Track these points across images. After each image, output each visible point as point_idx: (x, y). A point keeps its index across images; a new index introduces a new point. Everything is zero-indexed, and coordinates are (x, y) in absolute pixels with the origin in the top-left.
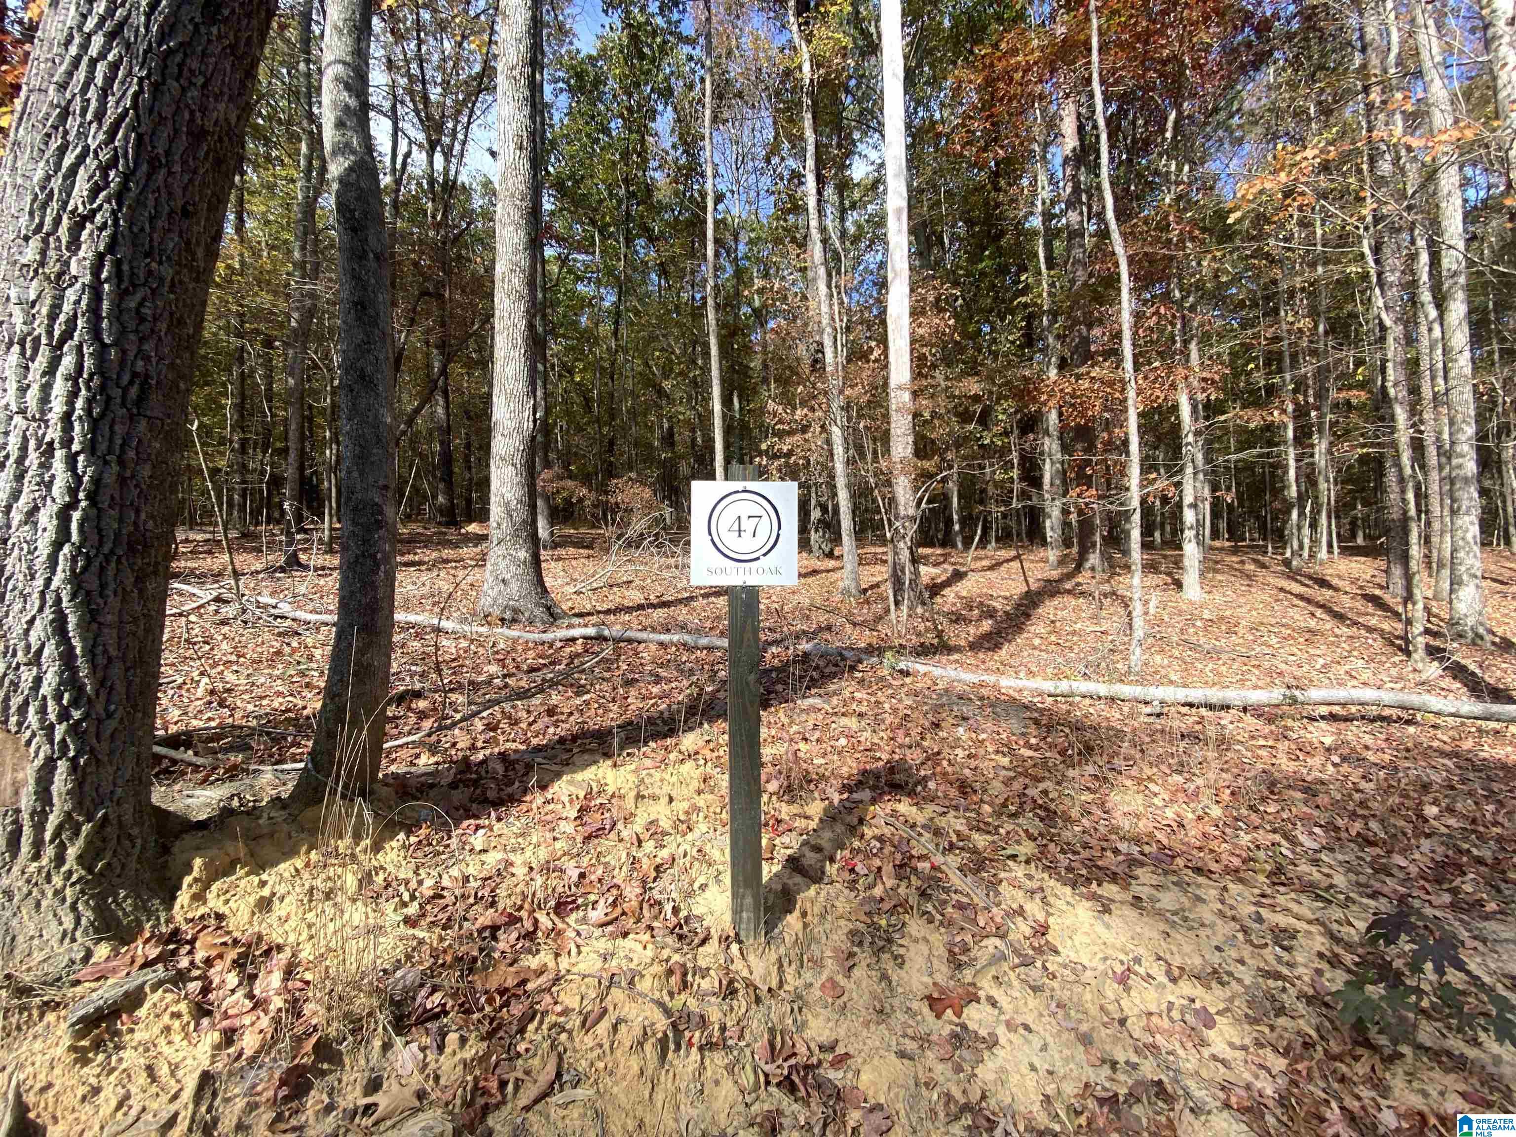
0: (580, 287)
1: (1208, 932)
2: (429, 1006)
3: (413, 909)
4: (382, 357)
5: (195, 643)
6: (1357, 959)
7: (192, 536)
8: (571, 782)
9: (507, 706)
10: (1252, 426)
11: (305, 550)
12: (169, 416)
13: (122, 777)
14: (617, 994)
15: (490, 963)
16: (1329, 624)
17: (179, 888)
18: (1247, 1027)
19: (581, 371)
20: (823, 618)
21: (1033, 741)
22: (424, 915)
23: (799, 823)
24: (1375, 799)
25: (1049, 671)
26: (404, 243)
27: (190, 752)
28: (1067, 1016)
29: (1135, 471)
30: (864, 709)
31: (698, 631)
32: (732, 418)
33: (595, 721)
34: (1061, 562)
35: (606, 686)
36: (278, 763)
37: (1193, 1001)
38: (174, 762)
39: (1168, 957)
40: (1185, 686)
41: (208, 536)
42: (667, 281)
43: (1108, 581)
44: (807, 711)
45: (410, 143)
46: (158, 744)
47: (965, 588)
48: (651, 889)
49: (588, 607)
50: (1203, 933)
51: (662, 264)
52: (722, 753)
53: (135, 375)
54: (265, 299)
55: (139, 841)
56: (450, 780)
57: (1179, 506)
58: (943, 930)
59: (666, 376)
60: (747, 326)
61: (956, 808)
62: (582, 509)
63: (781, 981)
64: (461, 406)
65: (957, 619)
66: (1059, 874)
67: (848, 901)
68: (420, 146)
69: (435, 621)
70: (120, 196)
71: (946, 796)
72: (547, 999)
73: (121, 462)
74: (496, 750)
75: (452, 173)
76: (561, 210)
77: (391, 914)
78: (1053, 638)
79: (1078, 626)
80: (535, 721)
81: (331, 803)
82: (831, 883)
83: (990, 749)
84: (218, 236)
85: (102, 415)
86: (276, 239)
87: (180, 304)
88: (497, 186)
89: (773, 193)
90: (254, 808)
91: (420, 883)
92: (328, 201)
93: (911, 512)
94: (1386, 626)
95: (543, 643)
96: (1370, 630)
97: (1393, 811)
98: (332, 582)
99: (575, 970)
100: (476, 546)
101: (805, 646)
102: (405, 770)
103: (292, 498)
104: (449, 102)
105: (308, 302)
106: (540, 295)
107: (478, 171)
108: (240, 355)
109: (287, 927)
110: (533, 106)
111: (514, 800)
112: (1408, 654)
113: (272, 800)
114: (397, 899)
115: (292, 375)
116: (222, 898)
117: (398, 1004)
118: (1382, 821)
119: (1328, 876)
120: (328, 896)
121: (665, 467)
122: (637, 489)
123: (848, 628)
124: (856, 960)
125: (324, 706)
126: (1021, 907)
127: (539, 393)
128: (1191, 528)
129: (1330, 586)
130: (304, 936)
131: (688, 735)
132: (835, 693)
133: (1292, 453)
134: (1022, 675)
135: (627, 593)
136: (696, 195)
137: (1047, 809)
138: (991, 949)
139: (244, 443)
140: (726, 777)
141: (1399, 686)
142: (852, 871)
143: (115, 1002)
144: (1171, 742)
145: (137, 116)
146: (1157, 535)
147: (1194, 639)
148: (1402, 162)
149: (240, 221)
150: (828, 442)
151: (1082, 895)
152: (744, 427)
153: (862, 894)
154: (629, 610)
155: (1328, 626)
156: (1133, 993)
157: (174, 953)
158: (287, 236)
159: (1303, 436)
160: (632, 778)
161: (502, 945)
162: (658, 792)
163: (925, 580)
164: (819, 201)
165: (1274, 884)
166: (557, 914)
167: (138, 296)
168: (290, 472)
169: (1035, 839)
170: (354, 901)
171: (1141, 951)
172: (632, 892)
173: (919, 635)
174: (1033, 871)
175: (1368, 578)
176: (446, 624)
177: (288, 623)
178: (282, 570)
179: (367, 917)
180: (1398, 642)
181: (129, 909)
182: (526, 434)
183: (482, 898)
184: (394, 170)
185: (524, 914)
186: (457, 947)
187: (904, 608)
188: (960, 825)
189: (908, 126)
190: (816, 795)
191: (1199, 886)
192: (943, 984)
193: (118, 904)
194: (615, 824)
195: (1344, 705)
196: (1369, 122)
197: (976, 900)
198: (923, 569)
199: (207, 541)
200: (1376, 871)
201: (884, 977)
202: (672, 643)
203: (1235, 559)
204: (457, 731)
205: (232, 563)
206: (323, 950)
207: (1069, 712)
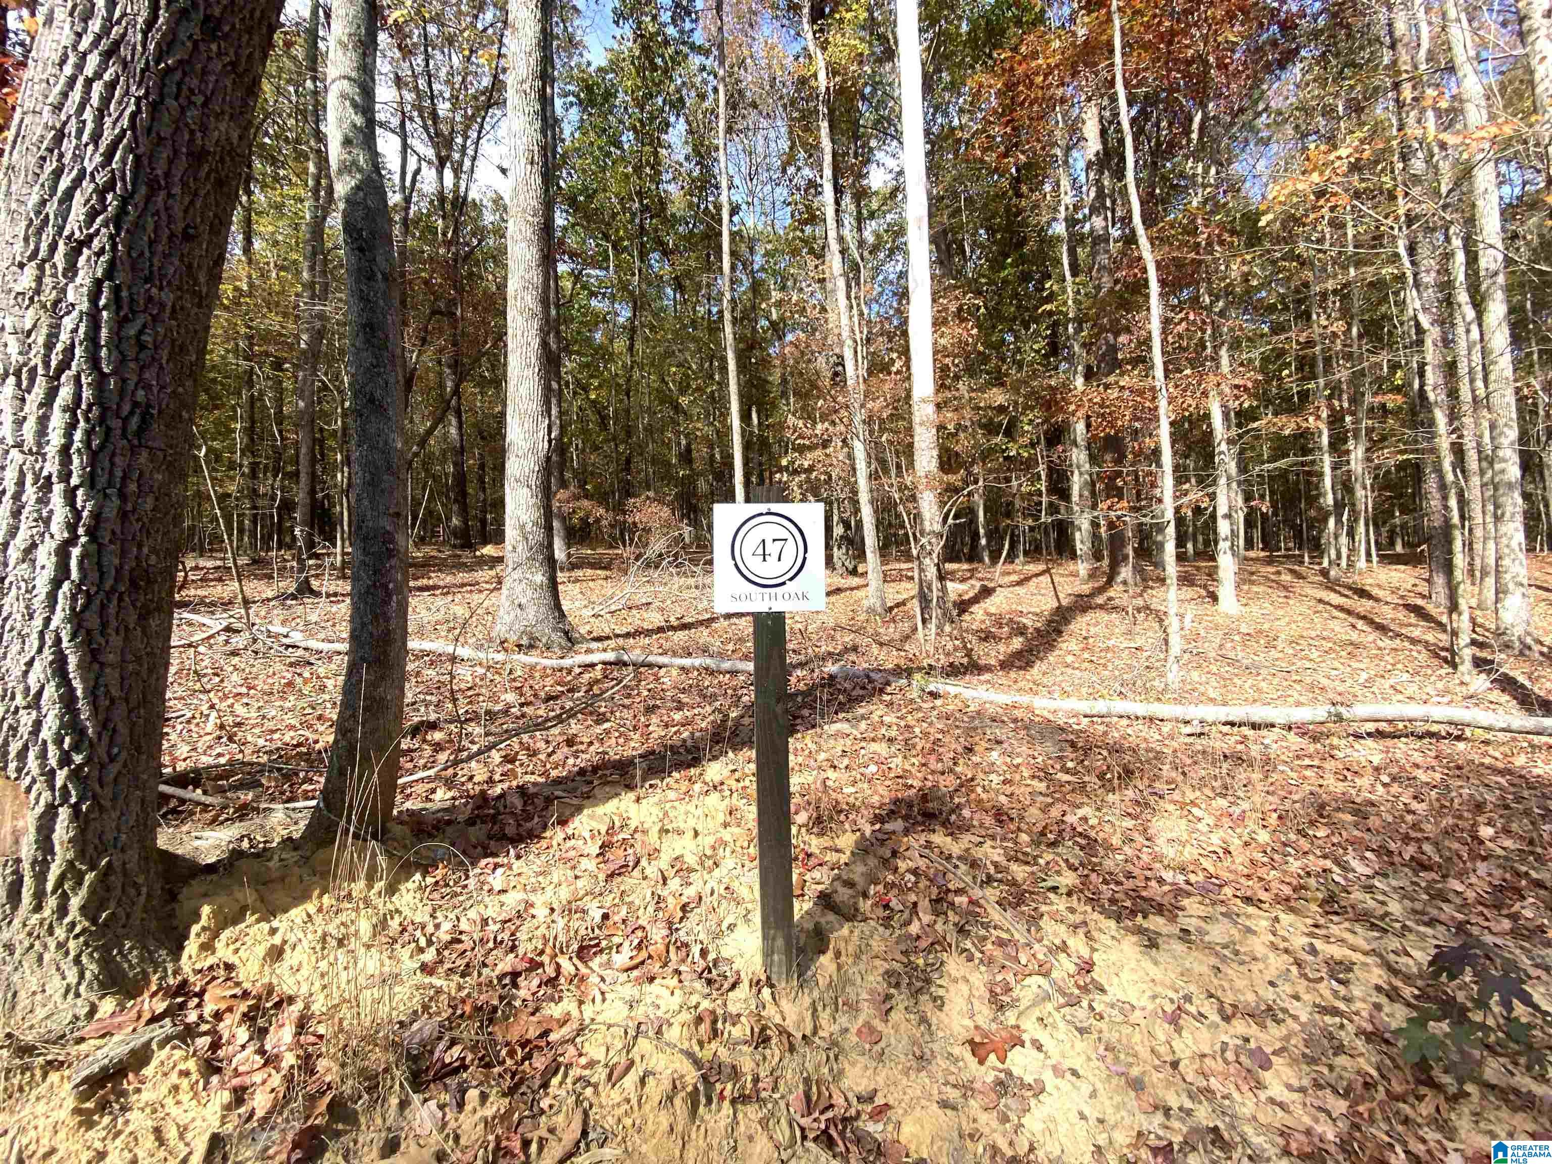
0: (594, 302)
1: (1261, 966)
2: (447, 1061)
3: (430, 956)
4: (392, 380)
5: (205, 675)
6: (1416, 992)
7: (202, 563)
8: (591, 817)
9: (525, 738)
10: (1287, 432)
11: (317, 576)
12: (171, 447)
13: (127, 822)
14: (644, 1045)
15: (511, 1011)
16: (1371, 636)
17: (186, 937)
18: (1304, 1067)
19: (596, 389)
20: (848, 639)
21: (1070, 765)
22: (441, 962)
23: (831, 857)
24: (1428, 821)
25: (1084, 690)
26: (413, 262)
27: (199, 791)
28: (1117, 1058)
29: (1168, 482)
30: (893, 733)
31: (721, 655)
32: (751, 433)
33: (615, 750)
34: (1092, 575)
35: (626, 714)
36: (289, 800)
37: (1247, 1040)
38: (183, 801)
39: (1219, 993)
40: (1225, 704)
41: (219, 563)
42: (682, 295)
43: (1141, 595)
44: (835, 736)
45: (420, 159)
46: (166, 783)
47: (996, 603)
48: (677, 929)
49: (607, 630)
50: (1255, 967)
51: (676, 278)
52: (747, 783)
53: (136, 404)
54: (273, 322)
55: (144, 890)
56: (466, 816)
57: (1213, 516)
58: (983, 969)
59: (683, 391)
60: (764, 340)
61: (993, 838)
62: (599, 528)
63: (815, 1027)
64: (475, 425)
65: (986, 637)
66: (1103, 906)
67: (884, 939)
68: (430, 162)
69: (450, 649)
70: (117, 220)
71: (981, 825)
72: (571, 1050)
73: (122, 496)
74: (514, 783)
75: (462, 189)
76: (573, 226)
77: (408, 962)
78: (1086, 655)
79: (1110, 643)
80: (553, 752)
81: (343, 846)
82: (865, 920)
83: (1026, 774)
84: (220, 259)
85: (102, 447)
86: (285, 259)
87: (183, 331)
88: (507, 201)
89: (790, 204)
90: (265, 849)
91: (437, 926)
92: (335, 221)
93: (937, 527)
94: (1430, 637)
95: (561, 670)
96: (1414, 641)
97: (1447, 832)
98: (344, 609)
99: (599, 1019)
100: (491, 568)
101: (831, 668)
102: (421, 806)
103: (304, 523)
104: (458, 118)
105: (318, 324)
106: (553, 312)
107: (488, 187)
108: (249, 379)
109: (299, 976)
110: (544, 119)
111: (534, 836)
112: (1455, 666)
113: (283, 841)
114: (413, 945)
115: (301, 397)
116: (232, 947)
117: (414, 1059)
118: (1436, 844)
119: (1383, 903)
120: (341, 943)
121: (683, 484)
122: (654, 508)
123: (875, 649)
124: (894, 1002)
125: (336, 741)
126: (1064, 942)
127: (554, 411)
128: (1226, 539)
129: (1369, 596)
130: (317, 986)
131: (712, 764)
132: (863, 717)
133: (1327, 461)
134: (1056, 695)
135: (645, 615)
136: (711, 207)
137: (1087, 837)
138: (1034, 988)
139: (254, 467)
140: (754, 809)
141: (1445, 700)
142: (886, 907)
143: (121, 1061)
144: (1213, 764)
145: (135, 138)
146: (1190, 546)
147: (1232, 655)
148: (1435, 160)
149: (248, 241)
150: (851, 456)
151: (1126, 929)
152: (764, 443)
153: (898, 932)
154: (648, 633)
155: (1371, 638)
156: (1184, 1033)
157: (182, 1006)
158: (294, 256)
159: (1338, 444)
160: (656, 811)
161: (523, 993)
162: (682, 826)
163: (952, 596)
164: (837, 211)
165: (1328, 913)
166: (580, 958)
167: (139, 323)
168: (300, 496)
169: (1076, 869)
170: (368, 947)
171: (1192, 988)
172: (658, 934)
173: (948, 654)
174: (1075, 904)
175: (1409, 587)
176: (463, 652)
177: (300, 652)
178: (293, 597)
179: (382, 965)
180: (1443, 654)
181: (135, 961)
182: (541, 455)
183: (502, 942)
184: (403, 187)
185: (545, 959)
186: (475, 995)
187: (932, 626)
188: (997, 855)
189: (927, 133)
190: (847, 826)
191: (1249, 917)
192: (985, 1026)
193: (124, 956)
194: (637, 862)
195: (1390, 722)
196: (1400, 120)
197: (1017, 936)
198: (950, 585)
199: (217, 568)
200: (1432, 897)
201: (924, 1020)
202: (694, 668)
203: (1271, 569)
204: (473, 764)
205: (242, 591)
206: (336, 1002)
207: (1105, 733)
